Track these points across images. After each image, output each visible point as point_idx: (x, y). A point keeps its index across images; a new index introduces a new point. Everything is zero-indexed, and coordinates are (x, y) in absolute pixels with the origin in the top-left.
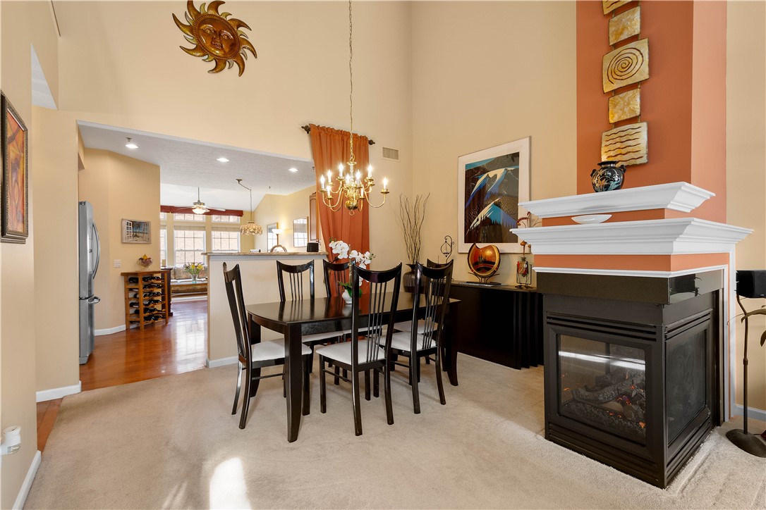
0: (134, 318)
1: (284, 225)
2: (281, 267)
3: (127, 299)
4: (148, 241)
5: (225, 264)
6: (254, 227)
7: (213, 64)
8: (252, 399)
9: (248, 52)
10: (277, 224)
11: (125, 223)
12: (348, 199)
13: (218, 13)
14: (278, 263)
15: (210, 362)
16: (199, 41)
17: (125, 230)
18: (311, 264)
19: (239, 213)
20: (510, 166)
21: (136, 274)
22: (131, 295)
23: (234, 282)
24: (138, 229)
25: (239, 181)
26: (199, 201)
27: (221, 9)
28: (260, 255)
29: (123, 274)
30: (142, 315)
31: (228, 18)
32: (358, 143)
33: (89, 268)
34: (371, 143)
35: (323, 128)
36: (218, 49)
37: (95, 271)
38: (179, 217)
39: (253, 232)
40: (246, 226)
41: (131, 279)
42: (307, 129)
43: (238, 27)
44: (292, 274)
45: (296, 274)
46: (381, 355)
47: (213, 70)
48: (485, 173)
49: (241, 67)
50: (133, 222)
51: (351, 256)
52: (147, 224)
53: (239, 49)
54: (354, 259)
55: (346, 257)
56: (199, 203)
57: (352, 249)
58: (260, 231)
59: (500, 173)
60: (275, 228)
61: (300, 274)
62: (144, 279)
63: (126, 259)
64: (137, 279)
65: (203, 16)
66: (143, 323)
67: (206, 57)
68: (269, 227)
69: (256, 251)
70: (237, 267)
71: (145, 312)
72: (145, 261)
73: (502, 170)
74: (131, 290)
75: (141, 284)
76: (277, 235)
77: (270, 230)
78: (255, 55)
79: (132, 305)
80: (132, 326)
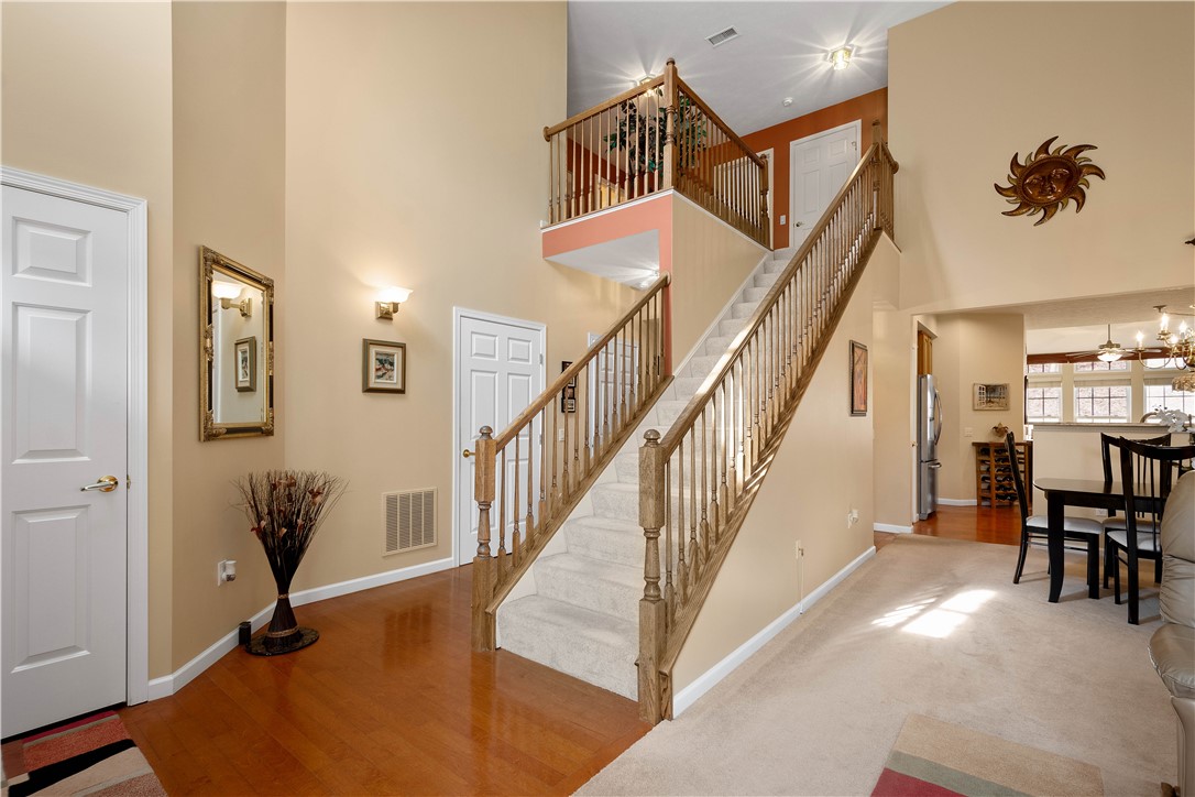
0: (986, 494)
2: (1107, 441)
3: (979, 472)
4: (1006, 407)
7: (1040, 214)
9: (1092, 178)
11: (977, 388)
13: (1048, 153)
14: (1102, 435)
16: (1024, 196)
17: (977, 396)
21: (986, 444)
22: (983, 468)
24: (993, 394)
25: (1160, 307)
26: (1109, 342)
29: (974, 444)
30: (994, 492)
33: (929, 436)
36: (1048, 195)
37: (937, 437)
38: (1082, 368)
41: (982, 449)
43: (1078, 154)
49: (1080, 200)
50: (987, 386)
52: (1004, 387)
53: (1077, 180)
56: (1110, 345)
62: (996, 451)
63: (980, 427)
64: (989, 450)
65: (1028, 168)
66: (996, 502)
71: (997, 489)
72: (999, 430)
74: (983, 462)
75: (992, 458)
78: (1101, 175)
79: (984, 479)
80: (984, 503)
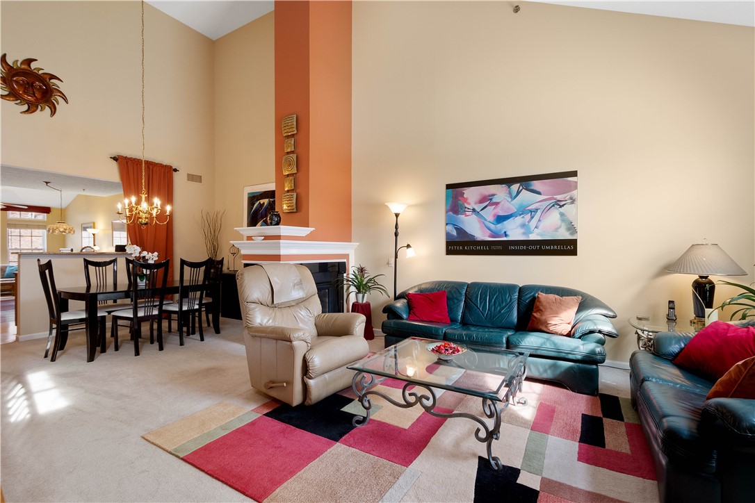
1: (101, 226)
2: (87, 263)
5: (39, 260)
6: (65, 227)
7: (25, 107)
8: (59, 352)
9: (59, 98)
10: (94, 223)
12: (140, 218)
13: (30, 67)
14: (85, 260)
15: (20, 337)
16: (12, 88)
18: (114, 261)
19: (46, 210)
20: (271, 198)
23: (47, 272)
25: (47, 183)
27: (33, 65)
28: (72, 254)
31: (41, 72)
32: (163, 170)
34: (176, 170)
35: (130, 159)
36: (30, 96)
39: (63, 232)
40: (55, 226)
42: (115, 159)
43: (50, 79)
44: (97, 268)
45: (101, 268)
46: (156, 312)
47: (24, 112)
48: (258, 200)
49: (53, 110)
51: (142, 255)
53: (51, 96)
54: (144, 257)
55: (138, 255)
57: (143, 250)
58: (72, 231)
59: (266, 201)
60: (91, 227)
61: (104, 268)
65: (15, 70)
67: (19, 101)
68: (83, 226)
69: (67, 250)
70: (50, 262)
73: (268, 200)
76: (94, 235)
77: (85, 229)
78: (66, 100)
